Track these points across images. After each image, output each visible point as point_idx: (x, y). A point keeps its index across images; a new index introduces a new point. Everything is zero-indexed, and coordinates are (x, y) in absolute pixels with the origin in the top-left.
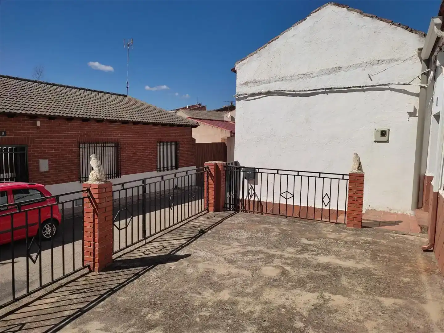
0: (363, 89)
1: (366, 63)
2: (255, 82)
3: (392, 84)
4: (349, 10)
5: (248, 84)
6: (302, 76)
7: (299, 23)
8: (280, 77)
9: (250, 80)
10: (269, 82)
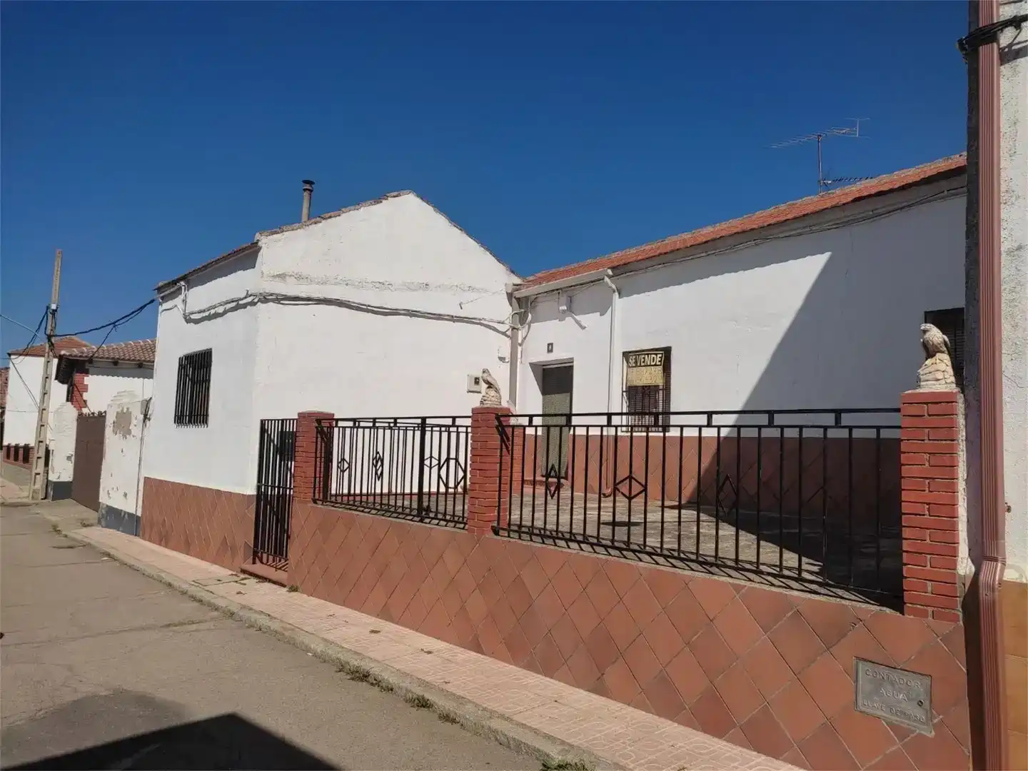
0: (453, 319)
1: (457, 286)
2: (299, 277)
3: (485, 320)
4: (435, 210)
5: (285, 277)
6: (378, 285)
7: (371, 204)
8: (344, 279)
9: (289, 270)
10: (324, 283)
